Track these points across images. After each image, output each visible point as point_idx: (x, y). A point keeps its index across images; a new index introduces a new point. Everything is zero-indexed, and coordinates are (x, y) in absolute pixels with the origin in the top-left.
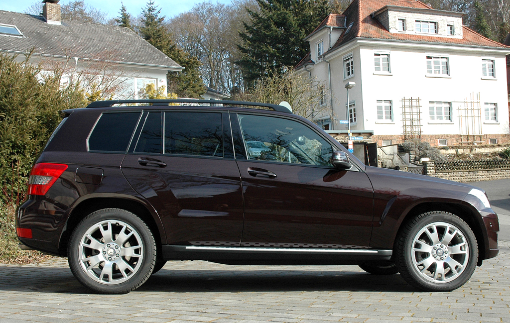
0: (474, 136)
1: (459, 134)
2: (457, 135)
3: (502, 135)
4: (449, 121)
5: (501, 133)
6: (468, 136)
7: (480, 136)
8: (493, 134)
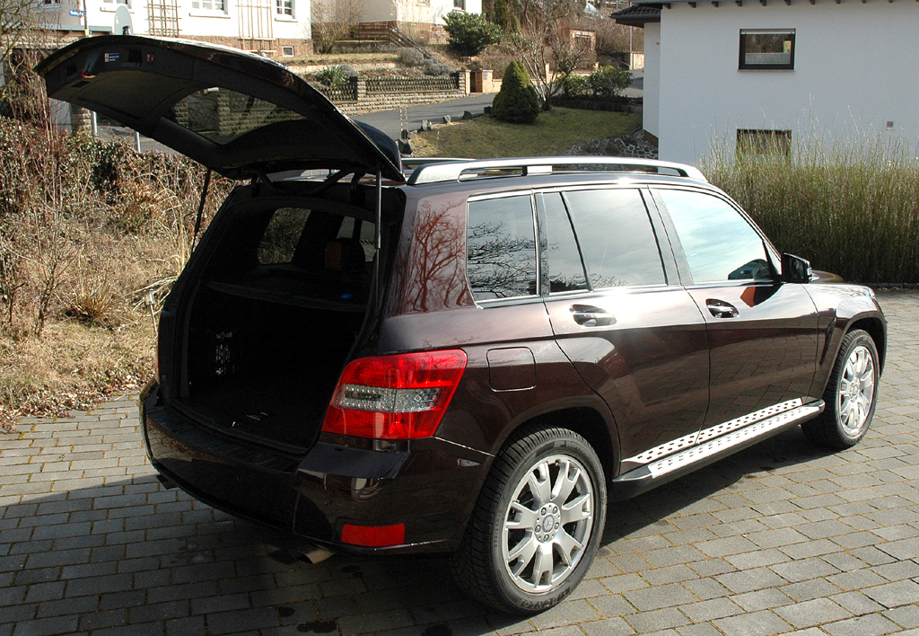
0: (261, 41)
1: (237, 35)
2: (235, 38)
3: (301, 40)
4: (221, 13)
5: (300, 38)
6: (251, 40)
7: (270, 41)
8: (288, 38)
